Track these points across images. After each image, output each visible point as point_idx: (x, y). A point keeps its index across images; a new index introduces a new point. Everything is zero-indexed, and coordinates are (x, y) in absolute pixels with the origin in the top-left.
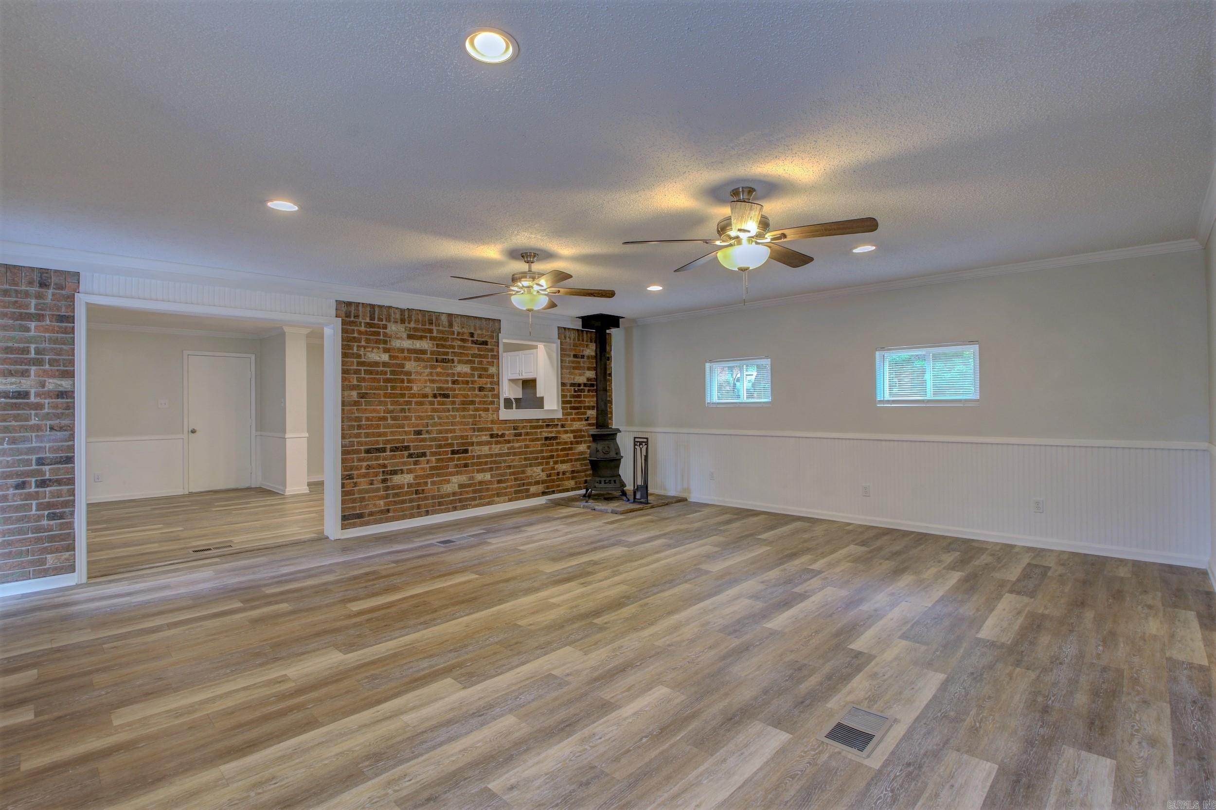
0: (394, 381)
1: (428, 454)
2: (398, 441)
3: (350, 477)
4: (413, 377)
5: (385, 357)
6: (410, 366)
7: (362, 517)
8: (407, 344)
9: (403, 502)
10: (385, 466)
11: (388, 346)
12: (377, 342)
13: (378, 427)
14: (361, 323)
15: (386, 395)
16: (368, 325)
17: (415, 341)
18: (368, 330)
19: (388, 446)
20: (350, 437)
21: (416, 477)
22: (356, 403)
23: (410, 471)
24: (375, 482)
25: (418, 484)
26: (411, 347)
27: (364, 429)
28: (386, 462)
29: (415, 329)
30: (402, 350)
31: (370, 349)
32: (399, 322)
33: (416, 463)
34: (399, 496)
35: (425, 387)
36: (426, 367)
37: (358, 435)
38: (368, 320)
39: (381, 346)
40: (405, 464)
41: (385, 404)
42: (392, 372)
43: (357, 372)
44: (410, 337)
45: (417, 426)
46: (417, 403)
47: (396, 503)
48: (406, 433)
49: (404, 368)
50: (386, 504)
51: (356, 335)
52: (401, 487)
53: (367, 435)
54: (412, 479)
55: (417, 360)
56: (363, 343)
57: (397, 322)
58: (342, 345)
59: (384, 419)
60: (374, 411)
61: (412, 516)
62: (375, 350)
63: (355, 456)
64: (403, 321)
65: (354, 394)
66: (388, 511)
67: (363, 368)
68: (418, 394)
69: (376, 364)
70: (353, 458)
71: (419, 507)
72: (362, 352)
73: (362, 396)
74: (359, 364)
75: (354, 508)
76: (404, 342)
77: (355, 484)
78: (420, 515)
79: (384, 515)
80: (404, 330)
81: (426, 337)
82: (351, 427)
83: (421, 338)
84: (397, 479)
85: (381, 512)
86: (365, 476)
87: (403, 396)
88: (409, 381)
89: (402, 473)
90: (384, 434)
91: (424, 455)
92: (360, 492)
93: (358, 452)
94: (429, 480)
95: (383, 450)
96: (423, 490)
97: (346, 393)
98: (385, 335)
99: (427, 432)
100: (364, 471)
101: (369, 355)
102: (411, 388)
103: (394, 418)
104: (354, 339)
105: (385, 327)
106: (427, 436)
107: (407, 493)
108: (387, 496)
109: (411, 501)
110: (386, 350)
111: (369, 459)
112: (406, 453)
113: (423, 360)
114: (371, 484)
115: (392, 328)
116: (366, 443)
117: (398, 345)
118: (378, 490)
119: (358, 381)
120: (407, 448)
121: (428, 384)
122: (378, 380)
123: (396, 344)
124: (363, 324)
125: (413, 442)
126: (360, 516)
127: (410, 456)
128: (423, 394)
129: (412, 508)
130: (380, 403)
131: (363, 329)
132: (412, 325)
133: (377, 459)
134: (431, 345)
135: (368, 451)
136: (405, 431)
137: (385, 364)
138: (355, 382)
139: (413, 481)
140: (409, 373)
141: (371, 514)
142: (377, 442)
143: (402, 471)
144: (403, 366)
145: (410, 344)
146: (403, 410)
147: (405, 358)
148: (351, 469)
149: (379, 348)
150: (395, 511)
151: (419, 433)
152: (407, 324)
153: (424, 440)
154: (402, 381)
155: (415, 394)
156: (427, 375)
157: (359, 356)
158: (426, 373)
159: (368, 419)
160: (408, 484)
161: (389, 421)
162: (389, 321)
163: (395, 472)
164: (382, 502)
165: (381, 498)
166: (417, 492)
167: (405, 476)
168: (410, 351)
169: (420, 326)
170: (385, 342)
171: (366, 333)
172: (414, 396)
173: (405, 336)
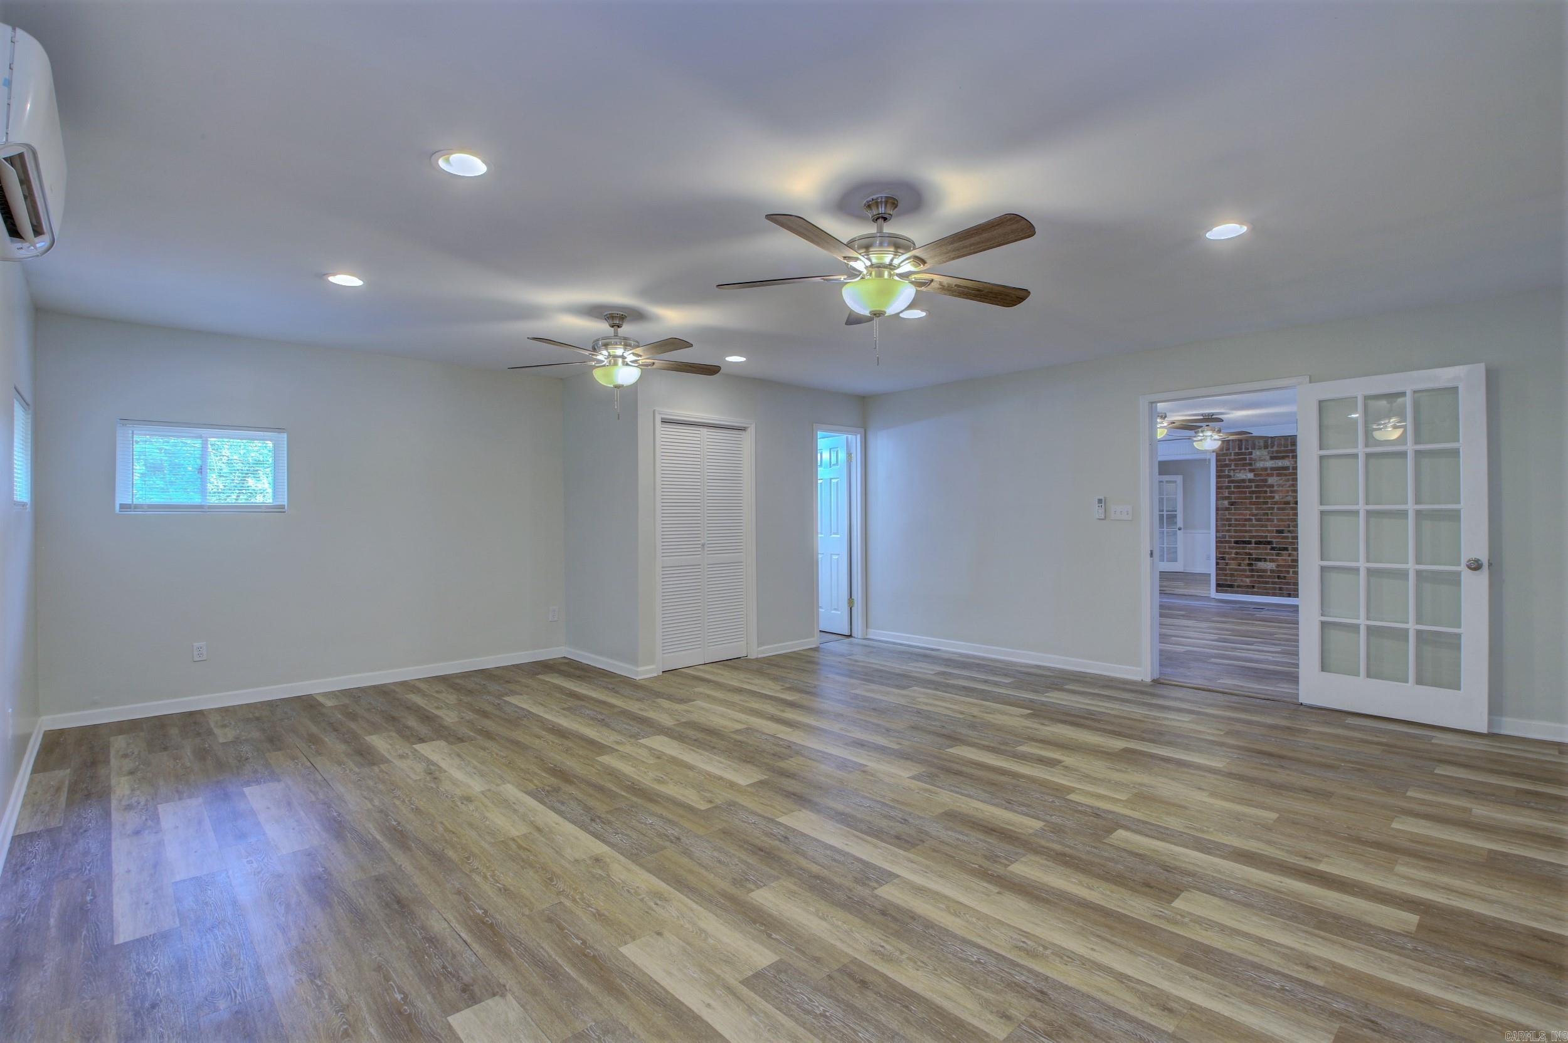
0: (1259, 492)
1: (1290, 549)
2: (1262, 537)
3: (1223, 558)
4: (1275, 488)
5: (1251, 476)
6: (1271, 480)
7: (1233, 588)
8: (1270, 464)
9: (1267, 583)
10: (1250, 554)
11: (1254, 467)
12: (1244, 465)
13: (1244, 525)
14: (1231, 453)
15: (1251, 503)
16: (1237, 454)
17: (1277, 461)
18: (1236, 457)
19: (1253, 540)
20: (1223, 532)
21: (1278, 566)
22: (1227, 509)
23: (1272, 561)
24: (1242, 565)
25: (1281, 572)
26: (1274, 466)
27: (1233, 527)
28: (1251, 551)
29: (1277, 452)
30: (1266, 469)
31: (1238, 471)
32: (1263, 447)
33: (1278, 555)
34: (1262, 578)
35: (1287, 496)
36: (1288, 480)
37: (1229, 531)
38: (1237, 451)
39: (1247, 468)
40: (1268, 554)
41: (1251, 509)
42: (1257, 486)
43: (1228, 487)
44: (1272, 458)
45: (1279, 526)
46: (1279, 509)
47: (1260, 582)
48: (1269, 531)
49: (1266, 482)
50: (1251, 582)
51: (1227, 462)
52: (1264, 571)
53: (1236, 531)
54: (1274, 566)
55: (1279, 475)
56: (1233, 467)
57: (1260, 449)
58: (1217, 470)
59: (1250, 520)
60: (1242, 514)
61: (1267, 594)
62: (1242, 471)
63: (1227, 545)
64: (1266, 447)
65: (1226, 502)
66: (1253, 587)
67: (1232, 485)
68: (1280, 501)
69: (1243, 481)
70: (1225, 546)
71: (1281, 589)
72: (1232, 474)
73: (1232, 504)
74: (1229, 482)
75: (1226, 580)
76: (1267, 463)
77: (1227, 564)
78: (1281, 595)
79: (1250, 589)
80: (1267, 454)
81: (1288, 456)
82: (1224, 525)
83: (1283, 458)
84: (1261, 565)
85: (1248, 586)
86: (1233, 559)
87: (1266, 503)
88: (1271, 492)
89: (1265, 561)
90: (1250, 531)
91: (1286, 549)
92: (1231, 569)
93: (1229, 542)
94: (1291, 570)
95: (1249, 543)
96: (1285, 577)
97: (1220, 502)
98: (1251, 459)
99: (1289, 531)
100: (1233, 556)
101: (1237, 475)
102: (1273, 497)
103: (1257, 520)
104: (1226, 465)
105: (1251, 453)
106: (1289, 535)
107: (1269, 577)
108: (1252, 576)
109: (1274, 583)
110: (1251, 471)
111: (1236, 549)
112: (1269, 547)
113: (1286, 475)
114: (1239, 566)
115: (1257, 453)
116: (1235, 537)
117: (1261, 466)
118: (1244, 570)
119: (1229, 494)
120: (1270, 543)
121: (1290, 493)
122: (1245, 493)
123: (1260, 465)
124: (1233, 454)
125: (1275, 539)
126: (1231, 586)
127: (1273, 549)
128: (1285, 501)
129: (1275, 589)
130: (1246, 509)
131: (1233, 457)
132: (1275, 448)
133: (1244, 548)
134: (1293, 463)
135: (1236, 542)
136: (1267, 530)
137: (1250, 481)
138: (1227, 495)
139: (1275, 568)
140: (1272, 486)
141: (1239, 586)
142: (1244, 537)
143: (1265, 560)
144: (1266, 481)
145: (1273, 464)
146: (1267, 514)
147: (1268, 475)
148: (1224, 554)
149: (1245, 469)
150: (1258, 588)
151: (1281, 532)
152: (1270, 449)
153: (1287, 537)
154: (1266, 492)
155: (1277, 501)
156: (1289, 487)
157: (1230, 476)
158: (1287, 486)
159: (1236, 520)
160: (1271, 570)
161: (1254, 522)
162: (1254, 449)
163: (1259, 560)
164: (1248, 580)
165: (1247, 577)
166: (1279, 577)
167: (1268, 563)
168: (1273, 469)
169: (1283, 449)
170: (1250, 464)
171: (1235, 460)
172: (1276, 503)
173: (1268, 458)
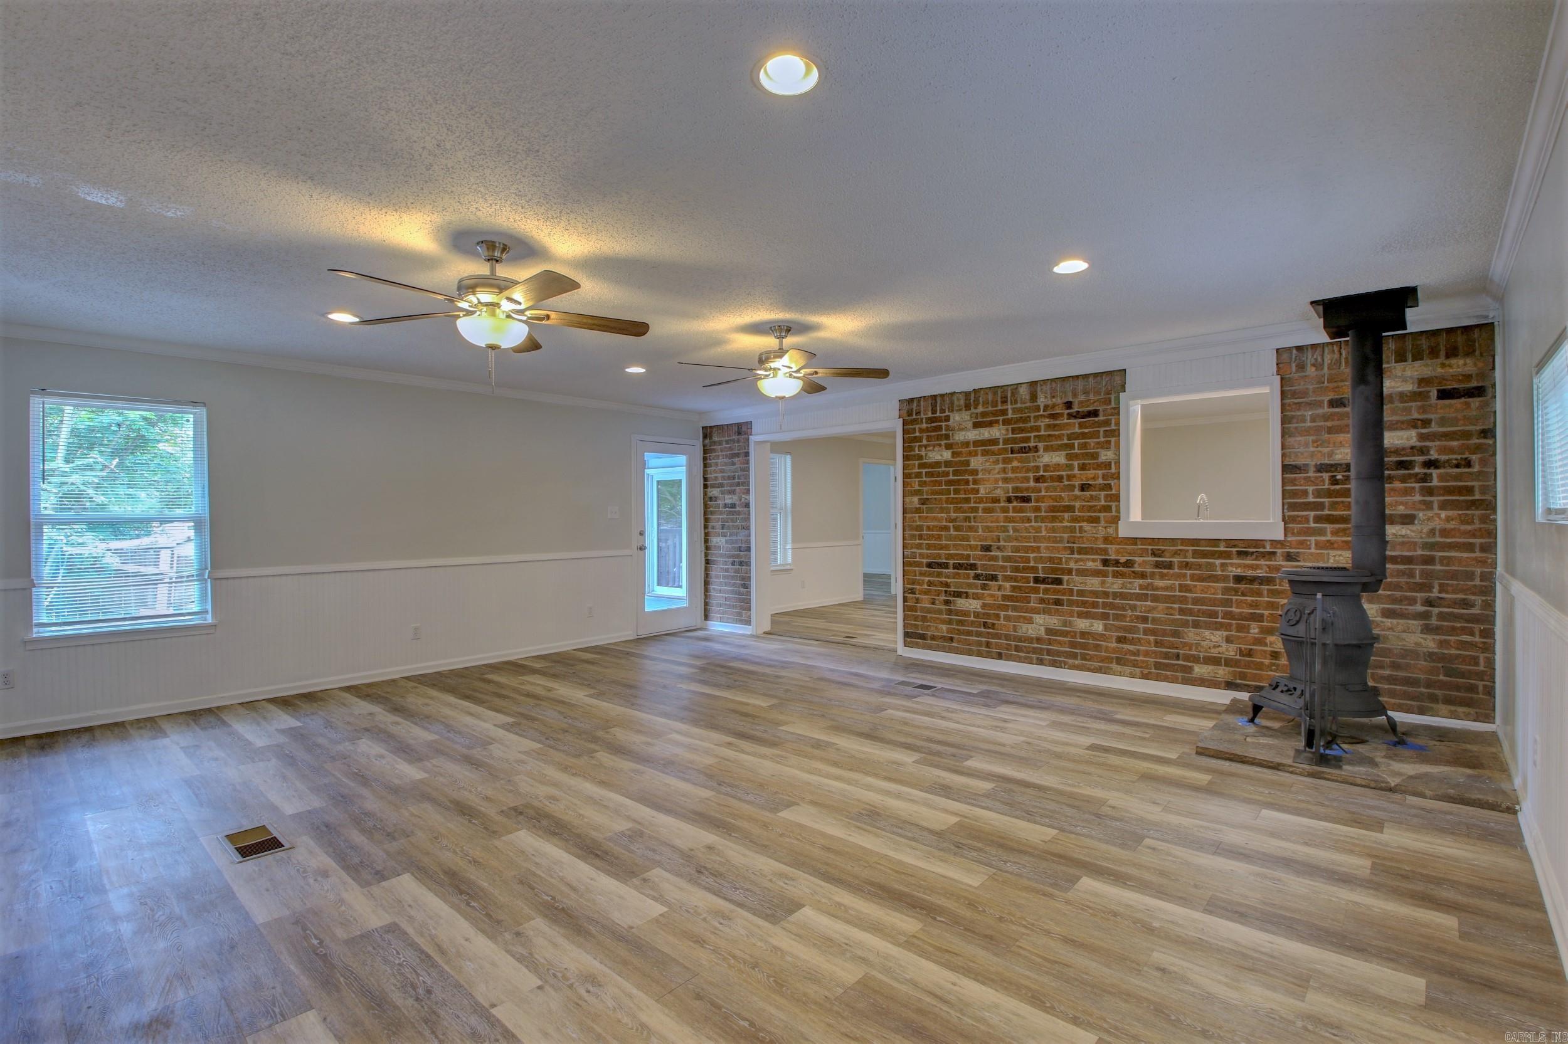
0: (958, 482)
1: (1000, 578)
2: (962, 556)
3: (912, 591)
4: (980, 476)
5: (947, 455)
6: (976, 462)
7: (925, 639)
8: (973, 435)
9: (969, 633)
10: (947, 585)
11: (951, 441)
12: (939, 438)
13: (939, 538)
14: (922, 419)
15: (948, 501)
16: (931, 420)
17: (982, 430)
18: (929, 426)
19: (951, 562)
20: (912, 548)
21: (984, 606)
22: (918, 511)
23: (976, 597)
24: (937, 602)
25: (988, 615)
26: (978, 438)
27: (925, 540)
28: (949, 580)
29: (984, 414)
30: (966, 444)
31: (931, 448)
32: (964, 409)
33: (984, 587)
34: (963, 625)
35: (996, 488)
36: (996, 462)
37: (919, 546)
38: (930, 415)
39: (943, 443)
40: (970, 586)
41: (948, 511)
42: (955, 473)
43: (918, 475)
44: (977, 425)
45: (985, 539)
46: (985, 510)
47: (960, 632)
48: (971, 547)
49: (969, 466)
50: (948, 631)
51: (917, 434)
52: (966, 613)
53: (929, 547)
54: (979, 607)
55: (985, 453)
56: (925, 442)
57: (961, 410)
58: (904, 447)
59: (946, 528)
60: (935, 519)
61: (969, 653)
62: (936, 449)
63: (917, 569)
64: (967, 407)
65: (916, 499)
66: (952, 639)
67: (924, 471)
68: (986, 498)
69: (937, 464)
70: (915, 571)
71: (988, 645)
72: (923, 453)
73: (923, 502)
74: (921, 466)
75: (916, 626)
76: (969, 434)
77: (918, 600)
78: (989, 656)
79: (947, 643)
80: (969, 418)
81: (997, 422)
82: (913, 537)
83: (990, 424)
84: (962, 603)
85: (943, 638)
86: (927, 592)
87: (967, 500)
88: (975, 482)
89: (967, 597)
90: (946, 547)
91: (994, 578)
92: (923, 609)
93: (919, 564)
94: (1002, 613)
95: (945, 566)
96: (994, 624)
97: (908, 500)
98: (948, 428)
99: (998, 548)
100: (926, 587)
101: (931, 454)
102: (977, 491)
103: (956, 529)
104: (918, 439)
105: (947, 419)
106: (999, 554)
107: (973, 623)
108: (950, 622)
109: (979, 634)
110: (948, 447)
111: (930, 575)
112: (972, 573)
113: (993, 453)
114: (933, 603)
115: (956, 418)
116: (928, 557)
117: (962, 438)
118: (940, 612)
119: (920, 486)
120: (973, 567)
121: (1000, 483)
122: (940, 483)
123: (960, 437)
124: (924, 421)
125: (981, 560)
126: (923, 637)
127: (977, 577)
128: (992, 498)
129: (980, 644)
130: (942, 510)
131: (924, 426)
132: (980, 409)
133: (939, 575)
134: (1003, 432)
135: (929, 565)
136: (970, 545)
137: (947, 464)
138: (917, 487)
139: (980, 610)
140: (975, 472)
141: (933, 638)
142: (939, 556)
143: (967, 596)
144: (967, 463)
145: (976, 435)
146: (967, 519)
147: (970, 454)
148: (913, 583)
149: (940, 445)
150: (959, 642)
151: (987, 549)
152: (973, 410)
153: (995, 558)
154: (967, 482)
155: (982, 498)
156: (999, 473)
157: (920, 457)
158: (997, 471)
159: (929, 528)
160: (974, 612)
161: (952, 532)
162: (952, 411)
163: (958, 595)
164: (944, 627)
165: (944, 622)
166: (985, 625)
167: (971, 601)
168: (977, 443)
169: (990, 409)
170: (947, 437)
171: (927, 430)
172: (981, 500)
173: (970, 425)
